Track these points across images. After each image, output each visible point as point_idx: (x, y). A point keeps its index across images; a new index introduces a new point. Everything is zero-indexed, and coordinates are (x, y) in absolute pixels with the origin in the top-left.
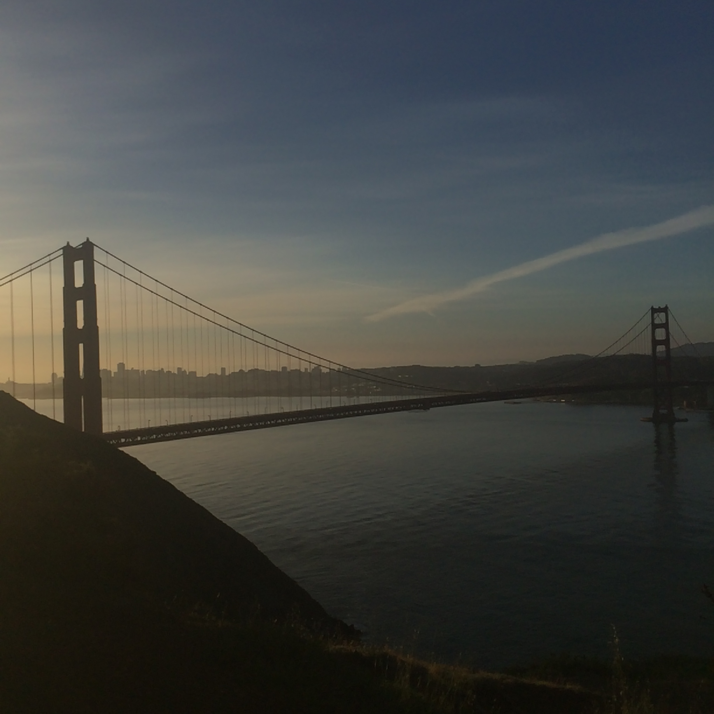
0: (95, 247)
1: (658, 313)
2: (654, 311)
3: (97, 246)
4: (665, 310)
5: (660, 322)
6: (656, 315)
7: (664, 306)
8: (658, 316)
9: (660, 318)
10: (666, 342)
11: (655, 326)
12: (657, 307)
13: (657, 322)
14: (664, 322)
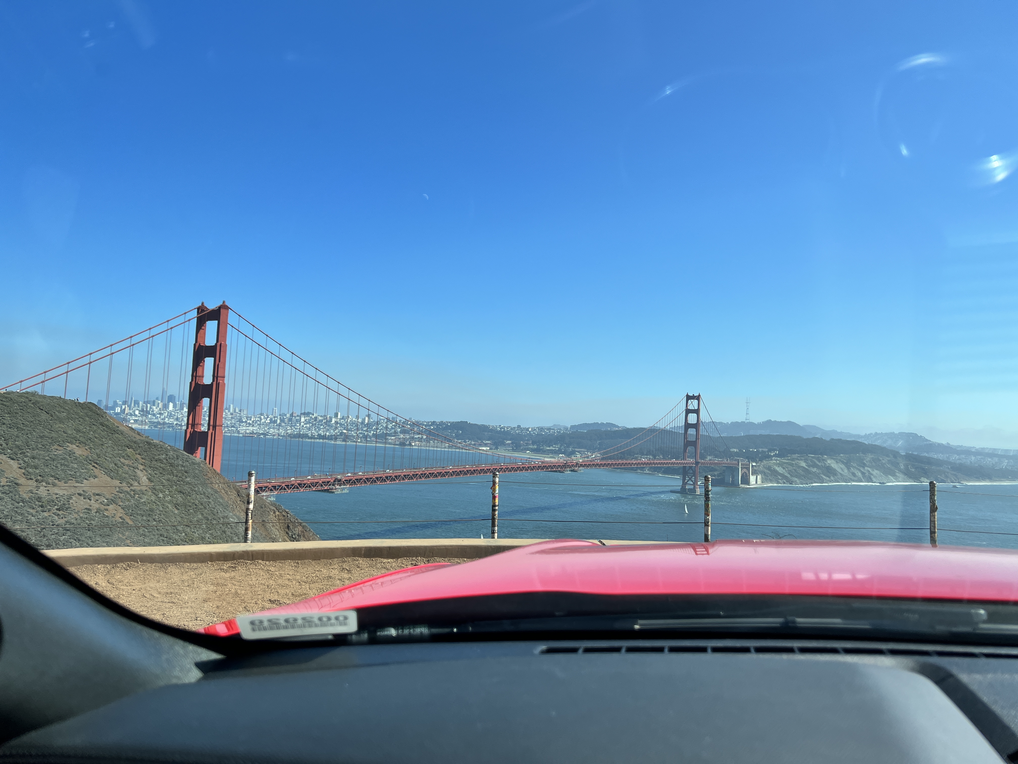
0: (229, 310)
1: (692, 400)
2: (689, 398)
3: (232, 309)
4: (698, 398)
5: (693, 408)
6: (689, 401)
7: (698, 395)
8: (692, 402)
9: (693, 404)
10: (697, 426)
11: (688, 411)
12: (692, 395)
13: (690, 407)
14: (696, 408)
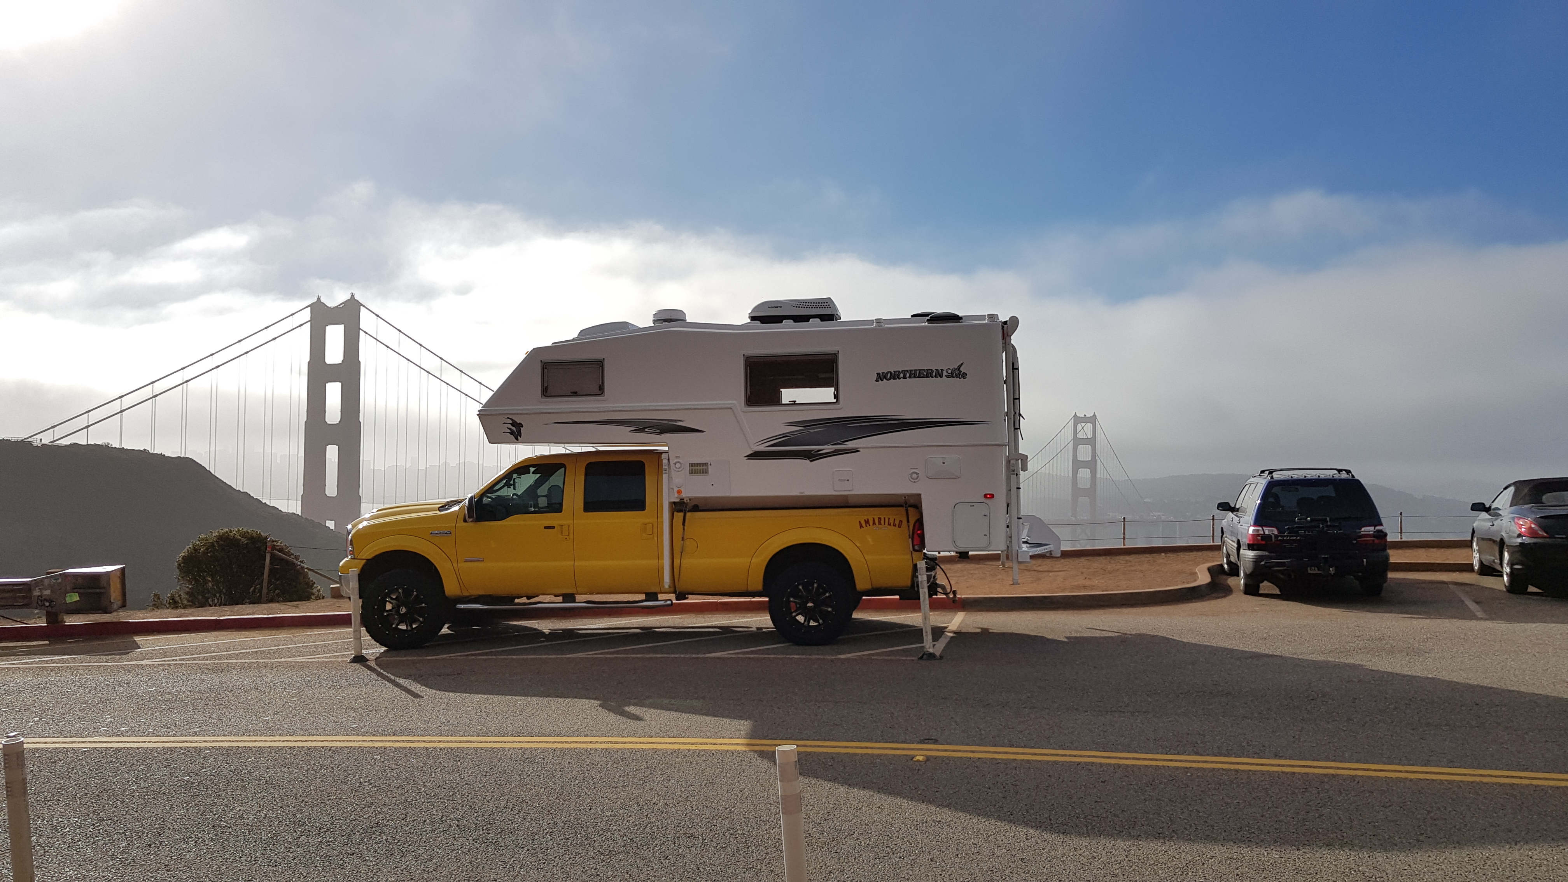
0: (361, 307)
1: (1083, 424)
2: (1077, 420)
3: (364, 306)
4: (1093, 420)
5: (1085, 437)
6: (1079, 427)
7: (1092, 415)
8: (1083, 428)
9: (1085, 431)
10: (1092, 465)
11: (1077, 441)
12: (1083, 416)
13: (1080, 436)
14: (1090, 436)
